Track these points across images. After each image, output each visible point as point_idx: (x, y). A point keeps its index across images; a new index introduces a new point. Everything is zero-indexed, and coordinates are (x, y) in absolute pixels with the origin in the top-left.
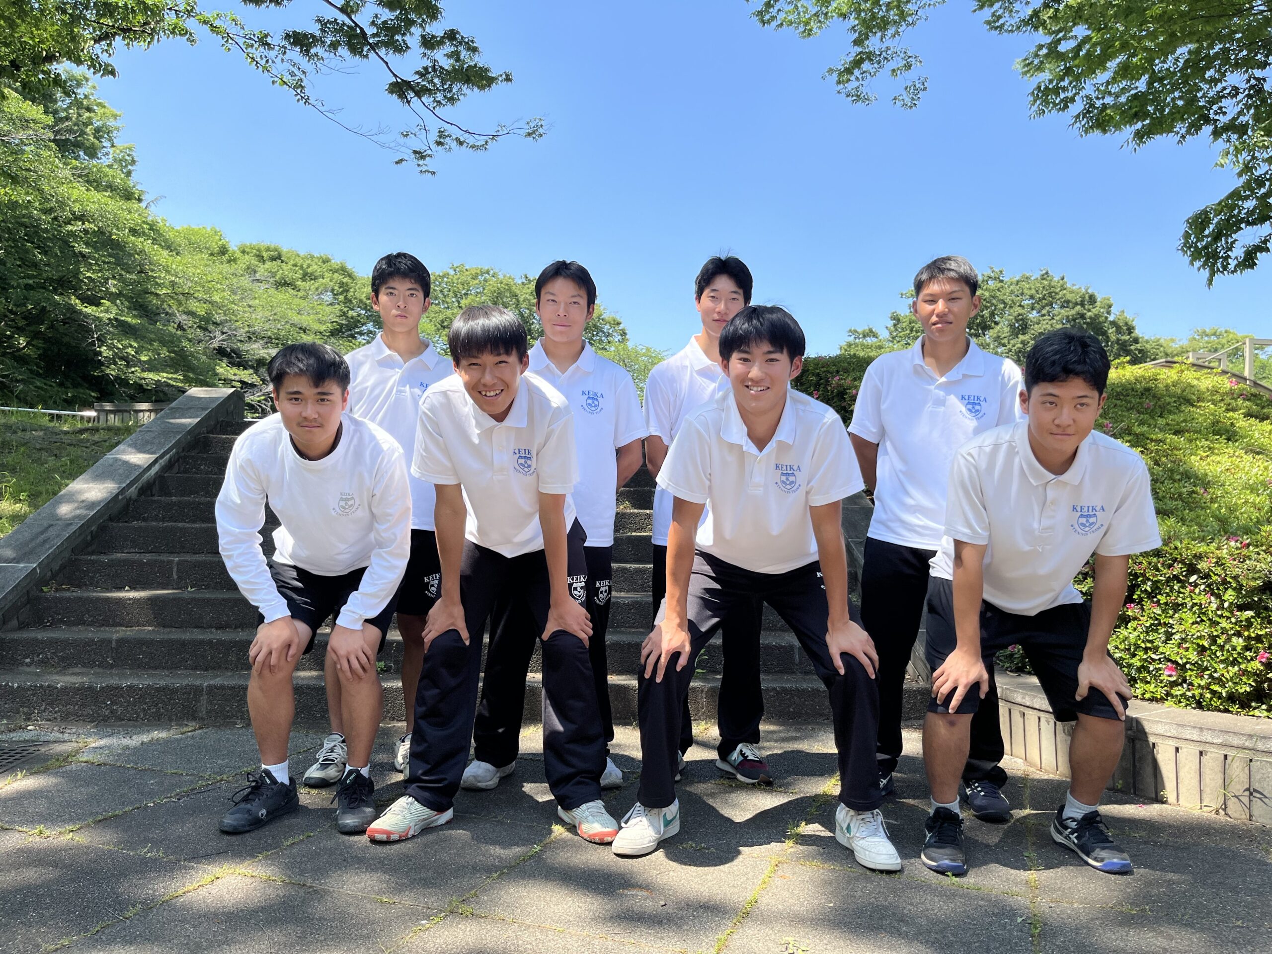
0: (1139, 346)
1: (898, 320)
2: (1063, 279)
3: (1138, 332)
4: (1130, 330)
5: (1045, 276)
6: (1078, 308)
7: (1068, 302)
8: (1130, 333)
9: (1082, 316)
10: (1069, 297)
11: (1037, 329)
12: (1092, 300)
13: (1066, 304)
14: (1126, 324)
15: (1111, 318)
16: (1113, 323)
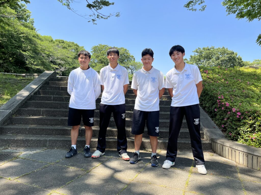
0: (243, 63)
1: (192, 57)
2: (227, 48)
3: (242, 60)
4: (241, 59)
5: (223, 48)
6: (230, 55)
7: (228, 53)
8: (241, 60)
9: (231, 56)
10: (228, 52)
11: (221, 59)
12: (233, 53)
13: (228, 54)
14: (240, 58)
15: (237, 57)
16: (237, 58)
